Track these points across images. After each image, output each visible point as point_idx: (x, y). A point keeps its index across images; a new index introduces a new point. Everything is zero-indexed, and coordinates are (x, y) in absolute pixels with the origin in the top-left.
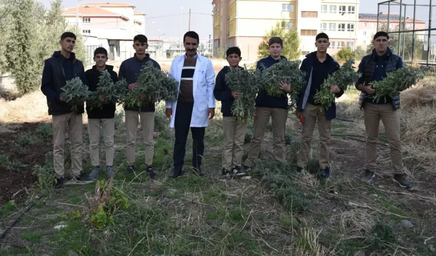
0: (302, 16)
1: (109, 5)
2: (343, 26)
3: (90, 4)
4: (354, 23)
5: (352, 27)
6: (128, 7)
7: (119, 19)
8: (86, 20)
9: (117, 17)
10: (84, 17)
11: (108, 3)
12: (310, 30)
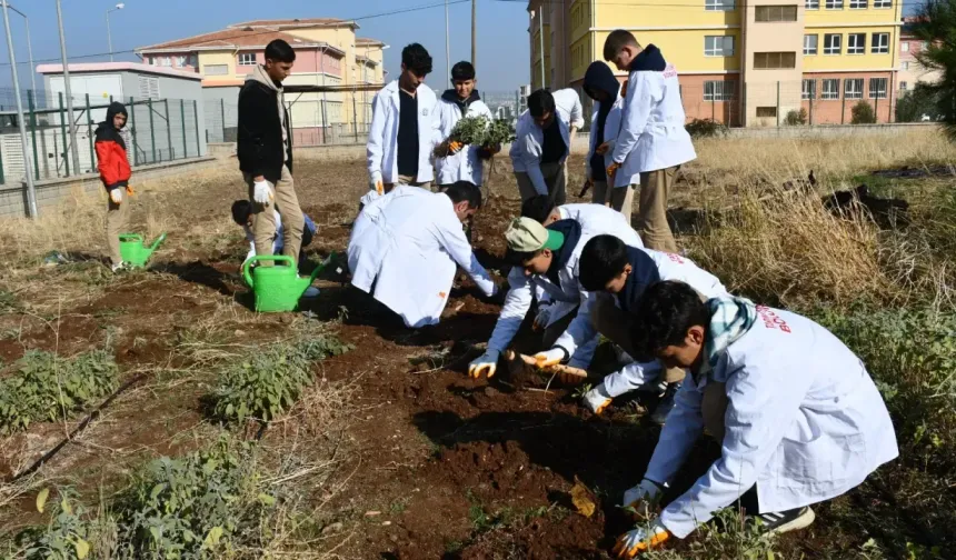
0: (759, 18)
1: (300, 25)
2: (862, 38)
3: (255, 24)
4: (891, 30)
5: (884, 43)
6: (341, 27)
7: (320, 53)
8: (247, 59)
9: (315, 49)
10: (241, 52)
11: (296, 21)
12: (777, 54)
